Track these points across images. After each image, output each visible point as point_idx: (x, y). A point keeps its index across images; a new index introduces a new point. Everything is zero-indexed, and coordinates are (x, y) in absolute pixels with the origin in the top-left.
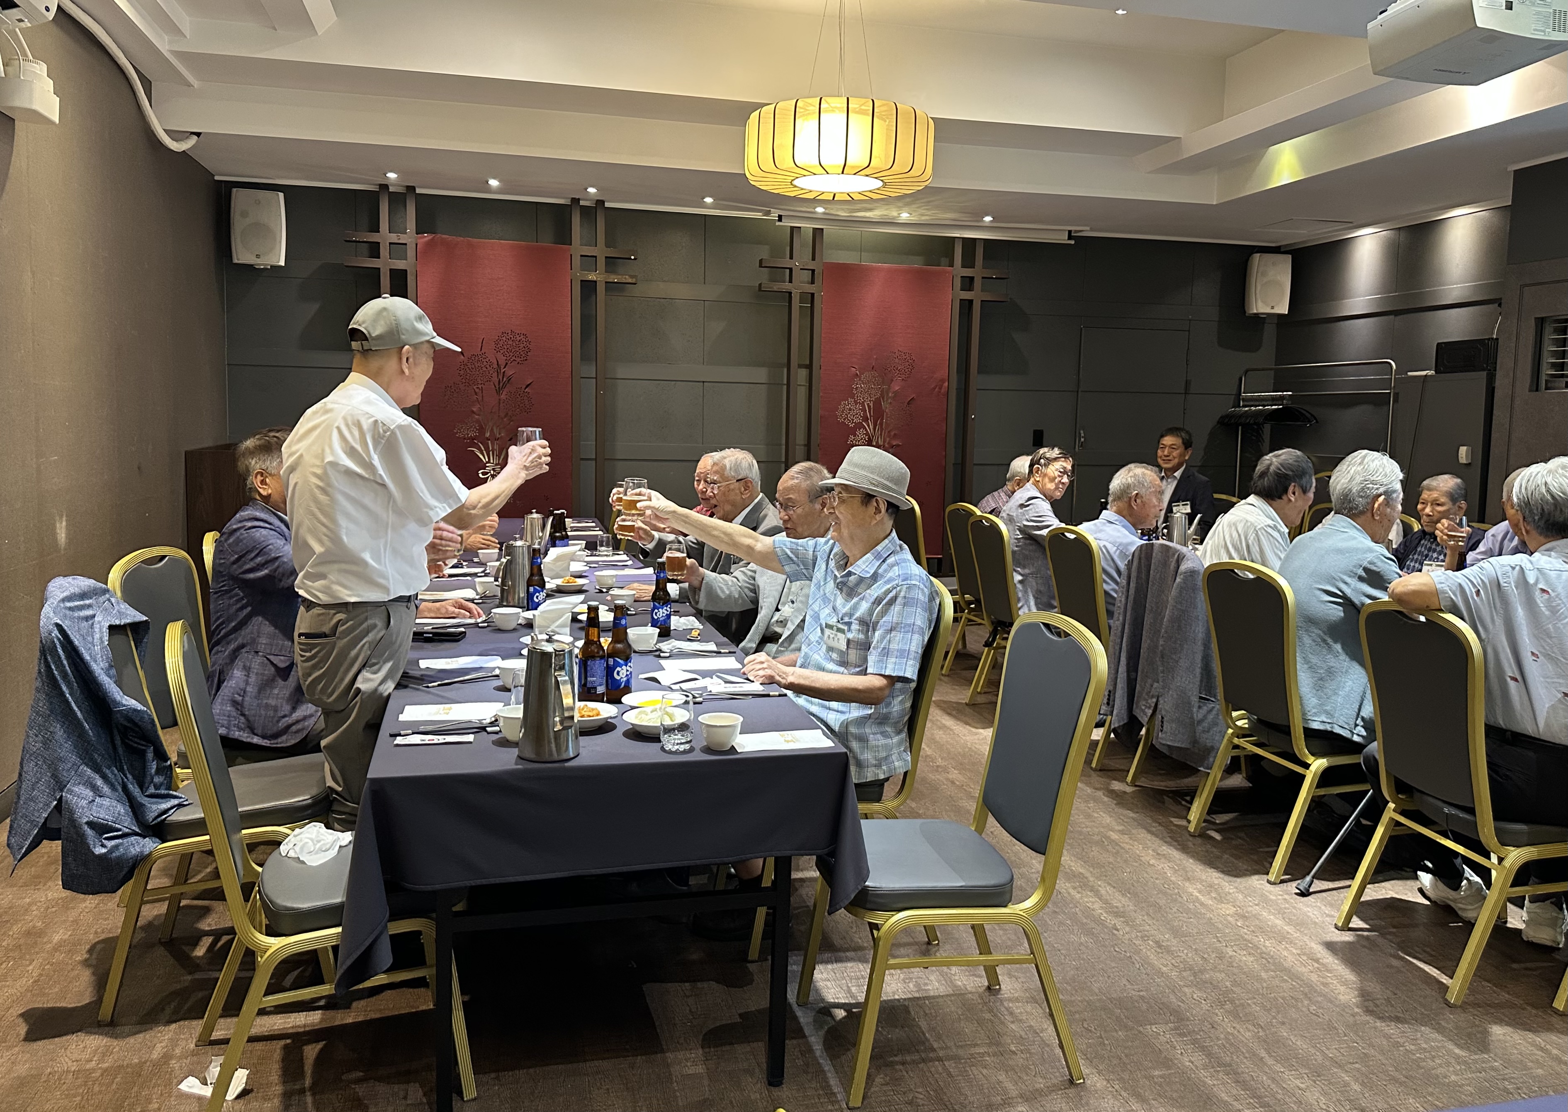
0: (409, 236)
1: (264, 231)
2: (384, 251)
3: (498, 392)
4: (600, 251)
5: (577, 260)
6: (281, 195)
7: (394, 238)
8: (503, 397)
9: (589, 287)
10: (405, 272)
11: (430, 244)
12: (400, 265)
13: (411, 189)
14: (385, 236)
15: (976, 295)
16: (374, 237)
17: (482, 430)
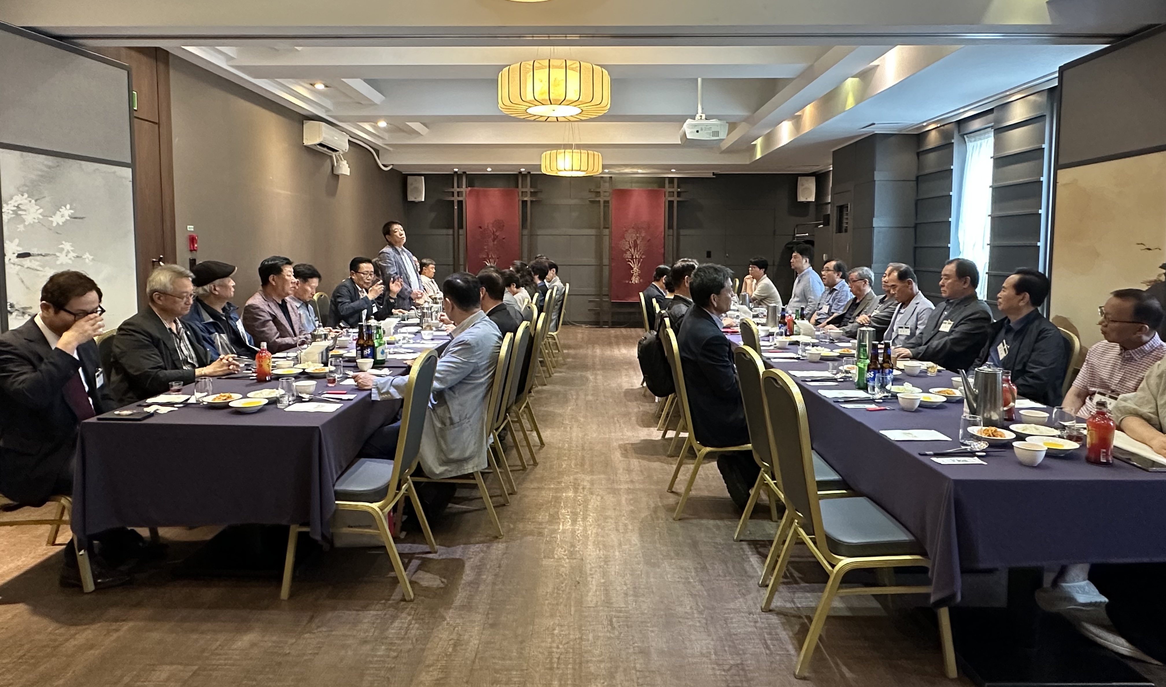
0: (464, 189)
1: (417, 190)
2: (456, 194)
3: (494, 241)
4: (528, 189)
5: (520, 194)
6: (423, 177)
7: (458, 190)
8: (495, 243)
9: (524, 203)
10: (462, 201)
11: (470, 191)
12: (460, 199)
13: (464, 173)
14: (456, 189)
15: (675, 199)
16: (452, 190)
17: (488, 255)
